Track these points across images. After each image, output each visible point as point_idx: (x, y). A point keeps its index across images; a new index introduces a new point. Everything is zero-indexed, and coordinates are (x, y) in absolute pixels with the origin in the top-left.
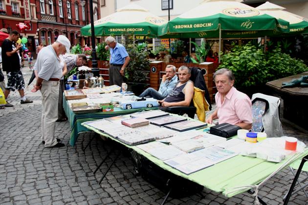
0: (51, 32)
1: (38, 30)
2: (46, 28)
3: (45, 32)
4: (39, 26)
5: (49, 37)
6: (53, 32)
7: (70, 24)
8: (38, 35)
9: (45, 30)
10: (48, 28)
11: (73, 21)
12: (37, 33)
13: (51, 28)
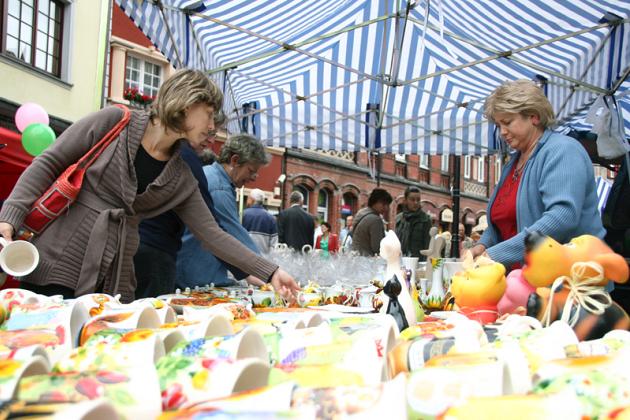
0: (331, 193)
1: (282, 178)
2: (314, 176)
3: (311, 190)
4: (289, 166)
5: (320, 209)
6: (339, 194)
7: (401, 178)
8: (283, 196)
9: (308, 182)
10: (321, 177)
11: (409, 168)
12: (277, 191)
13: (334, 178)
